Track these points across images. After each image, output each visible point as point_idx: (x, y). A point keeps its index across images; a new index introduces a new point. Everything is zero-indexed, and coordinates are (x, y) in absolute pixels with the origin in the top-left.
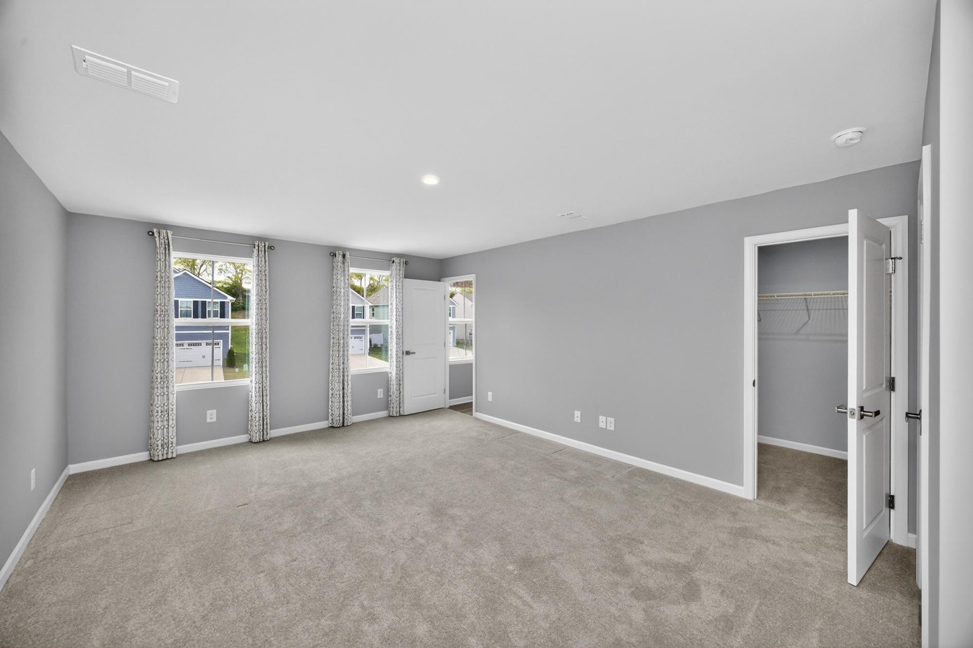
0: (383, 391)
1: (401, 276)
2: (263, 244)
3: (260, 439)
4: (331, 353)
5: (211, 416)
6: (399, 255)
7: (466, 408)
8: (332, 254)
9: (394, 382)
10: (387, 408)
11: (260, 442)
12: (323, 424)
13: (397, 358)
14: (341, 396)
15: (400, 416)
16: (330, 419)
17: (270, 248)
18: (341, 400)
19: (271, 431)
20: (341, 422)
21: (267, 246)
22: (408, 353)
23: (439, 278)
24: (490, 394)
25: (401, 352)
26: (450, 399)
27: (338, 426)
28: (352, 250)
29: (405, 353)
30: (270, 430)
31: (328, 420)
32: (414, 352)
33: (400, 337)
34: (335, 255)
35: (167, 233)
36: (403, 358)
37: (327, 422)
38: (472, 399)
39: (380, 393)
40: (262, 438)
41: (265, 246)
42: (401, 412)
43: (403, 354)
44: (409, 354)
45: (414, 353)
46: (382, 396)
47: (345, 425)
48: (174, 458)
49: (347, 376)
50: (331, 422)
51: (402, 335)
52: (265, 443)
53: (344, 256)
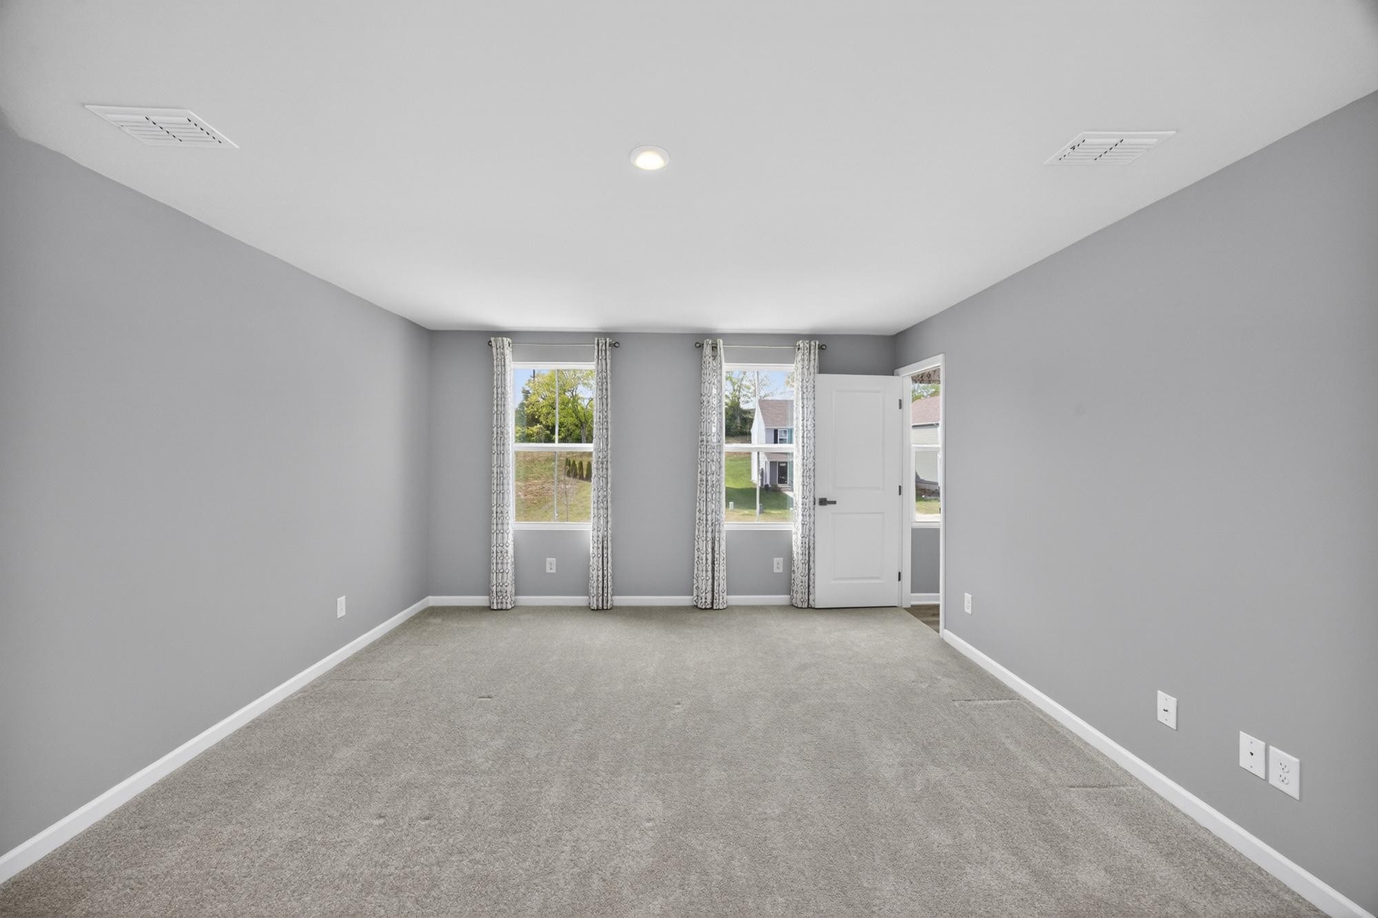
0: (784, 563)
1: (812, 369)
2: (604, 342)
3: (598, 606)
4: (698, 495)
5: (551, 565)
6: (810, 337)
7: (928, 614)
8: (698, 345)
9: (797, 548)
10: (789, 591)
11: (598, 609)
12: (685, 600)
13: (804, 510)
14: (710, 562)
15: (808, 607)
16: (695, 594)
17: (613, 345)
18: (710, 568)
19: (614, 597)
20: (709, 601)
21: (608, 344)
22: (823, 502)
23: (890, 369)
24: (968, 597)
25: (812, 499)
26: (912, 592)
27: (704, 607)
28: (728, 336)
29: (817, 502)
30: (611, 596)
31: (692, 595)
32: (834, 500)
33: (811, 474)
34: (701, 346)
35: (503, 341)
36: (814, 509)
37: (691, 597)
38: (939, 600)
39: (778, 565)
40: (600, 606)
41: (606, 343)
42: (811, 602)
43: (814, 504)
44: (825, 504)
45: (834, 503)
46: (781, 570)
47: (715, 608)
48: (509, 610)
49: (719, 532)
50: (696, 598)
51: (814, 470)
52: (602, 612)
53: (714, 348)
